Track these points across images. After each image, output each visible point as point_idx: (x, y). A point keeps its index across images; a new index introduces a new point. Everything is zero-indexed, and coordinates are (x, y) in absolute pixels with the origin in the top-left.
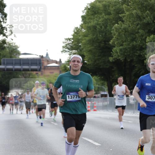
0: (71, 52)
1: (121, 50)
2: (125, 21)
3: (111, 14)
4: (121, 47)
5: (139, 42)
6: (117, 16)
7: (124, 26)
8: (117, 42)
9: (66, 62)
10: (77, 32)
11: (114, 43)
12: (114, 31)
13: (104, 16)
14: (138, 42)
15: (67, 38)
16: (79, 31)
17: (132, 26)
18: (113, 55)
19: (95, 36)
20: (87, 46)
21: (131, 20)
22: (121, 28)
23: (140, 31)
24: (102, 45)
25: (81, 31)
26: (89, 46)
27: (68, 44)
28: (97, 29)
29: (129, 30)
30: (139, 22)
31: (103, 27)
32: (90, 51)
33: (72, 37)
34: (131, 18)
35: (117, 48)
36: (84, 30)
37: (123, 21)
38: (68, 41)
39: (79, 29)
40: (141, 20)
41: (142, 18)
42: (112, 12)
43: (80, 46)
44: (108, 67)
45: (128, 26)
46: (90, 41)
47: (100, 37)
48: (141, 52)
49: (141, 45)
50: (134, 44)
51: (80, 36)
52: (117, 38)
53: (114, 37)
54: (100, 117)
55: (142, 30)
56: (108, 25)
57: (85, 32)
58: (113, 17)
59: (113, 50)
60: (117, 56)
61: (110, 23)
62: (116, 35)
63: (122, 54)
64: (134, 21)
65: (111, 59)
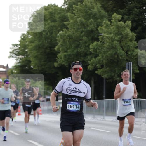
0: (18, 58)
1: (65, 56)
2: (70, 28)
3: (56, 21)
4: (65, 53)
5: (84, 48)
6: (62, 24)
7: (69, 33)
8: (62, 48)
9: (13, 67)
10: (24, 38)
11: (58, 49)
12: (59, 38)
13: (50, 23)
14: (82, 48)
15: (14, 44)
16: (26, 37)
17: (76, 34)
18: (58, 60)
19: (41, 42)
20: (33, 52)
21: (75, 27)
22: (65, 36)
23: (84, 38)
24: (48, 51)
25: (27, 37)
26: (35, 52)
27: (15, 50)
28: (43, 35)
29: (74, 36)
30: (83, 30)
31: (49, 33)
32: (36, 57)
33: (19, 43)
34: (76, 26)
35: (62, 54)
36: (30, 37)
37: (67, 29)
38: (14, 47)
39: (26, 36)
40: (85, 28)
41: (85, 25)
42: (57, 20)
43: (27, 52)
44: (53, 72)
45: (72, 33)
46: (36, 46)
47: (46, 43)
48: (85, 58)
49: (85, 51)
50: (79, 50)
51: (26, 42)
52: (62, 45)
53: (59, 43)
54: (45, 121)
55: (86, 37)
56: (53, 32)
57: (31, 38)
58: (58, 24)
59: (58, 56)
60: (62, 61)
61: (55, 30)
62: (61, 41)
63: (66, 60)
64: (78, 29)
65: (56, 65)
